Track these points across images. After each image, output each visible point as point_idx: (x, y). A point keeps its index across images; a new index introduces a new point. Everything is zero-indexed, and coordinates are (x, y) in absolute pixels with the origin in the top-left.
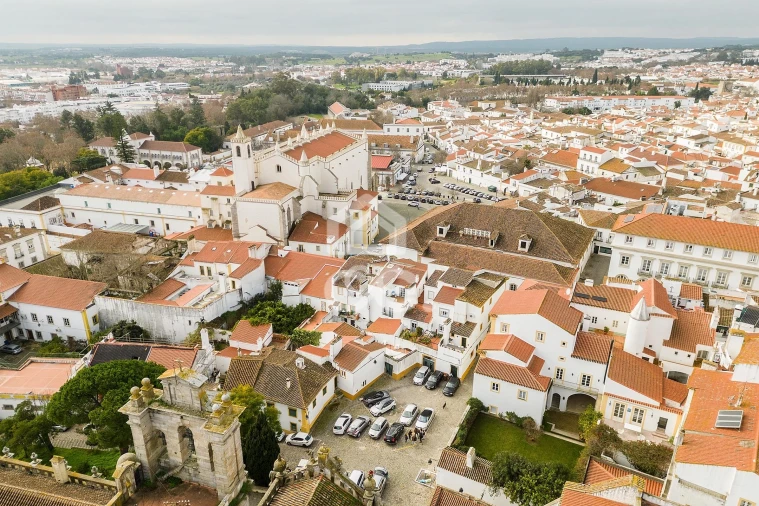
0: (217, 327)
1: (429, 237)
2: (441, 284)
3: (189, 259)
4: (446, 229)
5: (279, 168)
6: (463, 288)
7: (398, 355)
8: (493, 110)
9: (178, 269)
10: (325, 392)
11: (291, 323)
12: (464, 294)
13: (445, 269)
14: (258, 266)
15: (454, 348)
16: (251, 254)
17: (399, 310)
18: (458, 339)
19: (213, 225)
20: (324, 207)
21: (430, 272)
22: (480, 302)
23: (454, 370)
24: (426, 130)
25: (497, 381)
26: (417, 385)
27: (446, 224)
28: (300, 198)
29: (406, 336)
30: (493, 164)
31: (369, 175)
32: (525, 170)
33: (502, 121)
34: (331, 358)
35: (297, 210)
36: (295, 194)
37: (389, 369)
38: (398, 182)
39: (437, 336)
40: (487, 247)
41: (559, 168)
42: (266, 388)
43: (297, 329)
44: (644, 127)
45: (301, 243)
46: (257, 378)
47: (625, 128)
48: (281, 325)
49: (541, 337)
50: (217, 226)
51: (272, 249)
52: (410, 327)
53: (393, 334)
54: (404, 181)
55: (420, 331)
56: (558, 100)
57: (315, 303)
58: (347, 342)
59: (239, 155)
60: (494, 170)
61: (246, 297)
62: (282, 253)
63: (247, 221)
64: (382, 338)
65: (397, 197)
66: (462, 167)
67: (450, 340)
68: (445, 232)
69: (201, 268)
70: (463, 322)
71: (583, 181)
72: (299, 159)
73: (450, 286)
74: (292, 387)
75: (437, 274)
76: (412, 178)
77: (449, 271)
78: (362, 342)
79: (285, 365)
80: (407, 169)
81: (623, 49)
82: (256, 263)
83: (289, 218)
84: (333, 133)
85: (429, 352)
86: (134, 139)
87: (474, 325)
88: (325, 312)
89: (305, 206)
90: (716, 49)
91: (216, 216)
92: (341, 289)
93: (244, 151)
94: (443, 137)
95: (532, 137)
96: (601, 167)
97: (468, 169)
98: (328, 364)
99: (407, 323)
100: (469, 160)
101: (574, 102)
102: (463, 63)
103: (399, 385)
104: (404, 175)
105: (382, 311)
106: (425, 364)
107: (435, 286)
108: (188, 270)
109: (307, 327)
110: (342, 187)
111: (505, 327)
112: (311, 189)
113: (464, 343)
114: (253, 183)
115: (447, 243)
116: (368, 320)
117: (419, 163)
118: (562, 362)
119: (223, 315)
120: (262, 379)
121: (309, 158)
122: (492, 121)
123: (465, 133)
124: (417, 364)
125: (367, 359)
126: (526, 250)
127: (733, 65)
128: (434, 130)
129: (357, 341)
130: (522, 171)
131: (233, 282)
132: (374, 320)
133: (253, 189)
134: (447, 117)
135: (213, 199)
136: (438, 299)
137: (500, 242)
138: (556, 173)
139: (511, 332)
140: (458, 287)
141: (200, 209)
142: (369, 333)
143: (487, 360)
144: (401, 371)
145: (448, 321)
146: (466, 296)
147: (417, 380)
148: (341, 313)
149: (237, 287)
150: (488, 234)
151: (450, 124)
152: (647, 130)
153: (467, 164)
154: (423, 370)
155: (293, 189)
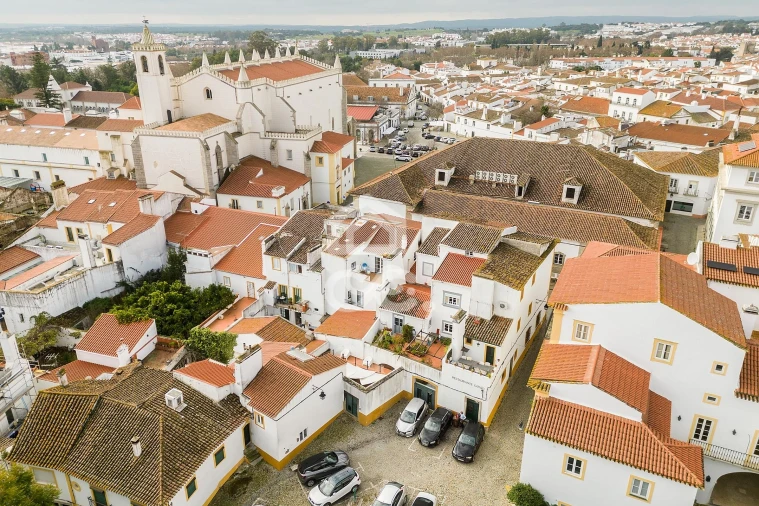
0: (67, 326)
1: (423, 185)
2: (444, 250)
3: (54, 216)
4: (449, 173)
5: (209, 94)
6: (485, 256)
7: (370, 377)
8: (494, 68)
9: (33, 232)
10: (220, 457)
11: (191, 318)
12: (488, 266)
13: (451, 225)
14: (151, 226)
15: (472, 366)
16: (145, 208)
17: (373, 295)
18: (478, 350)
19: (116, 174)
20: (273, 148)
21: (425, 232)
22: (518, 280)
23: (472, 408)
24: (418, 89)
25: (577, 454)
26: (403, 436)
27: (450, 165)
28: (239, 134)
29: (384, 341)
30: (501, 113)
31: (344, 119)
32: (543, 118)
33: (506, 78)
34: (238, 389)
35: (232, 151)
36: (232, 129)
37: (351, 404)
38: (385, 137)
39: (440, 341)
40: (512, 198)
41: (585, 117)
42: (92, 456)
43: (196, 328)
44: (678, 76)
45: (235, 197)
46: (81, 433)
47: (654, 78)
48: (173, 322)
49: (664, 351)
50: (121, 176)
51: (184, 202)
52: (391, 325)
53: (360, 337)
54: (392, 135)
55: (409, 333)
56: (565, 61)
57: (238, 284)
58: (273, 355)
59: (146, 69)
60: (502, 120)
61: (131, 276)
62: (197, 208)
63: (156, 165)
64: (342, 345)
65: (381, 151)
66: (462, 119)
67: (464, 350)
68: (447, 178)
69: (69, 230)
70: (488, 317)
71: (623, 127)
72: (236, 79)
73: (462, 252)
74: (145, 453)
75: (437, 234)
76: (401, 133)
77: (459, 227)
78: (302, 355)
79: (142, 406)
80: (396, 124)
81: (623, 23)
82: (150, 220)
83: (219, 162)
84: (295, 61)
85: (426, 372)
86: (64, 88)
87: (508, 322)
88: (252, 300)
89: (244, 147)
90: (719, 23)
91: (119, 162)
92: (276, 260)
93: (153, 64)
94: (437, 94)
95: (543, 89)
96: (641, 112)
97: (470, 121)
98: (233, 399)
99: (386, 318)
100: (470, 110)
101: (583, 62)
102: (456, 36)
103: (369, 436)
104: (392, 129)
105: (344, 296)
106: (418, 393)
107: (435, 253)
108: (48, 233)
109: (218, 325)
110: (301, 123)
111: (582, 330)
112: (252, 122)
113: (490, 356)
114: (169, 112)
115: (451, 194)
116: (322, 312)
117: (410, 119)
118: (710, 405)
119: (86, 305)
120: (90, 436)
121: (251, 78)
122: (494, 79)
123: (463, 89)
124: (404, 393)
125: (307, 389)
126: (575, 201)
127: (743, 35)
128: (427, 89)
129: (292, 354)
130: (539, 120)
131: (109, 251)
132: (331, 313)
133: (170, 121)
134: (442, 75)
135: (114, 137)
136: (442, 274)
137: (531, 190)
138: (584, 122)
139: (598, 339)
140: (476, 255)
141: (98, 153)
142: (320, 337)
143: (551, 402)
144: (373, 409)
145: (461, 314)
146: (491, 270)
147: (404, 426)
148: (278, 301)
149: (116, 258)
150: (512, 179)
151: (446, 82)
152: (681, 79)
153: (468, 115)
154: (414, 406)
155: (225, 121)
